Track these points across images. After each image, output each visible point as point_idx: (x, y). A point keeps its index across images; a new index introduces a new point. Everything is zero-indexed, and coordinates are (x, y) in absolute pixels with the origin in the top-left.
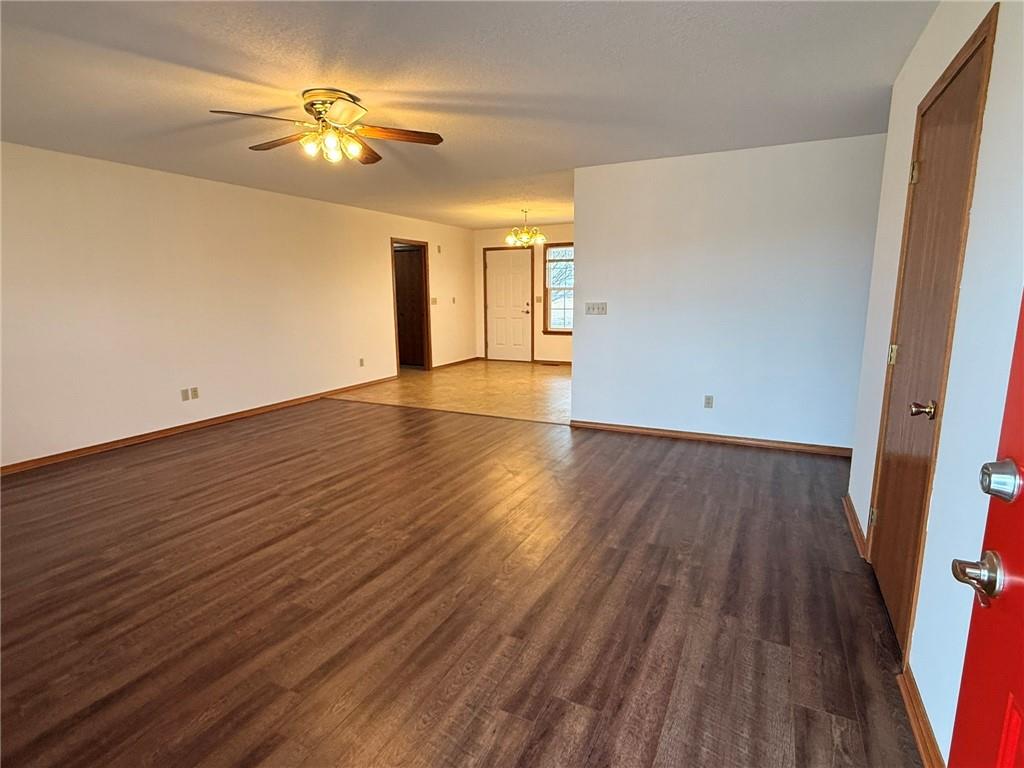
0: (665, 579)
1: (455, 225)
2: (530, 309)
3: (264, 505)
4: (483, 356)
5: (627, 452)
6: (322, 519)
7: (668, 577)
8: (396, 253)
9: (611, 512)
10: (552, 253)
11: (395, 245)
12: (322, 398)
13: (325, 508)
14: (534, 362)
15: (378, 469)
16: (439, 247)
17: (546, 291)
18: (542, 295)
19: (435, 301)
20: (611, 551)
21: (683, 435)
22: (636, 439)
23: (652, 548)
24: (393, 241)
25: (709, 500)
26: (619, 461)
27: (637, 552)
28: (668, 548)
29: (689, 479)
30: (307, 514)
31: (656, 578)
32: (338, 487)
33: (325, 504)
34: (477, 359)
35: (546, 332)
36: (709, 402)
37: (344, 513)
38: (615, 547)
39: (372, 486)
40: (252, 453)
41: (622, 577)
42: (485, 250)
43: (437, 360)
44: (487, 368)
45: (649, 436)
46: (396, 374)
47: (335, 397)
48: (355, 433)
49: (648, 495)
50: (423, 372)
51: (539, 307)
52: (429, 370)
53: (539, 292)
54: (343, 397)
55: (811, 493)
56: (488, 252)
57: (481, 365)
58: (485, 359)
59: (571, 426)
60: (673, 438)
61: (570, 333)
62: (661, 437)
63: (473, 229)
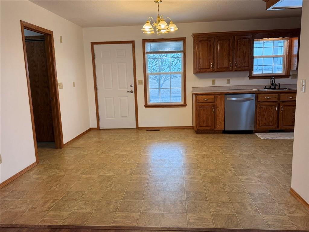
2: (133, 90)
4: (96, 127)
10: (149, 47)
14: (138, 128)
16: (61, 37)
17: (145, 76)
18: (143, 79)
19: (62, 86)
34: (91, 130)
35: (147, 106)
42: (93, 44)
51: (140, 88)
52: (61, 148)
53: (140, 77)
56: (95, 46)
58: (98, 129)
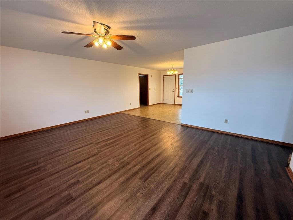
0: (206, 206)
1: (155, 70)
2: (174, 91)
3: (88, 146)
4: (162, 102)
5: (197, 136)
6: (99, 154)
7: (207, 206)
8: (140, 77)
9: (188, 162)
10: (181, 76)
11: (140, 75)
12: (120, 113)
13: (102, 149)
14: (175, 104)
15: (122, 136)
16: (151, 76)
17: (179, 86)
18: (178, 87)
19: (150, 89)
20: (185, 184)
21: (216, 131)
22: (200, 131)
23: (202, 184)
24: (139, 74)
25: (226, 161)
26: (194, 140)
27: (195, 187)
28: (209, 186)
29: (218, 150)
30: (96, 151)
31: (202, 205)
32: (109, 142)
33: (102, 148)
35: (178, 97)
36: (226, 121)
37: (105, 152)
38: (187, 182)
39: (118, 143)
40: (95, 128)
41: (188, 201)
42: (163, 76)
43: (150, 103)
44: (163, 106)
45: (205, 130)
46: (139, 107)
47: (123, 113)
48: (123, 124)
49: (202, 156)
50: (146, 107)
51: (177, 90)
52: (148, 106)
54: (125, 113)
55: (269, 162)
56: (164, 77)
57: (162, 105)
58: (163, 103)
59: (181, 125)
60: (213, 132)
61: (182, 97)
62: (209, 131)
63: (160, 71)
